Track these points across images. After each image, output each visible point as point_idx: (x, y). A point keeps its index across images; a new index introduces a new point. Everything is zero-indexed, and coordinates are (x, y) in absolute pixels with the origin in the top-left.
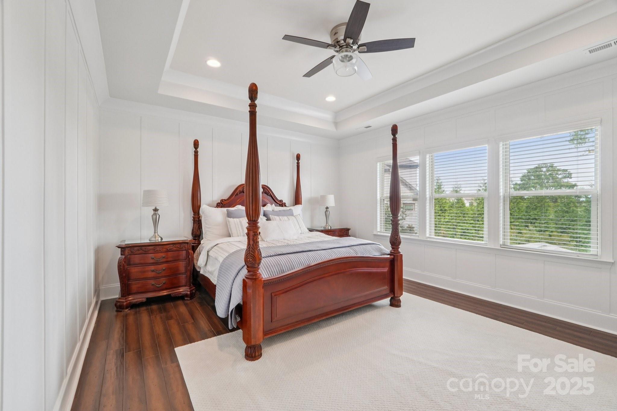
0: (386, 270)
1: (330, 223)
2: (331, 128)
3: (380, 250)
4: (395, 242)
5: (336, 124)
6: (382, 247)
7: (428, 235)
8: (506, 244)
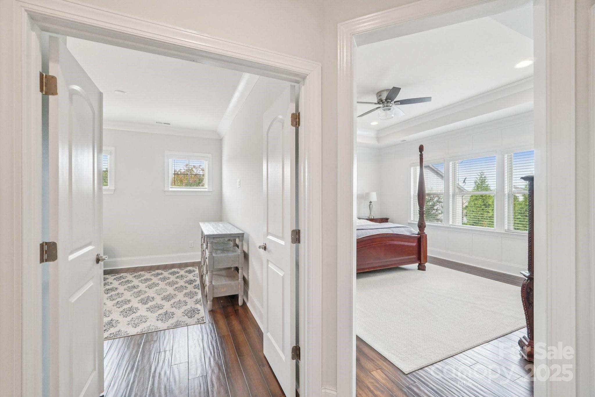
0: (414, 244)
1: (373, 214)
2: (374, 142)
3: (411, 231)
4: (421, 226)
5: (378, 139)
6: (412, 229)
7: (451, 223)
8: (510, 229)
